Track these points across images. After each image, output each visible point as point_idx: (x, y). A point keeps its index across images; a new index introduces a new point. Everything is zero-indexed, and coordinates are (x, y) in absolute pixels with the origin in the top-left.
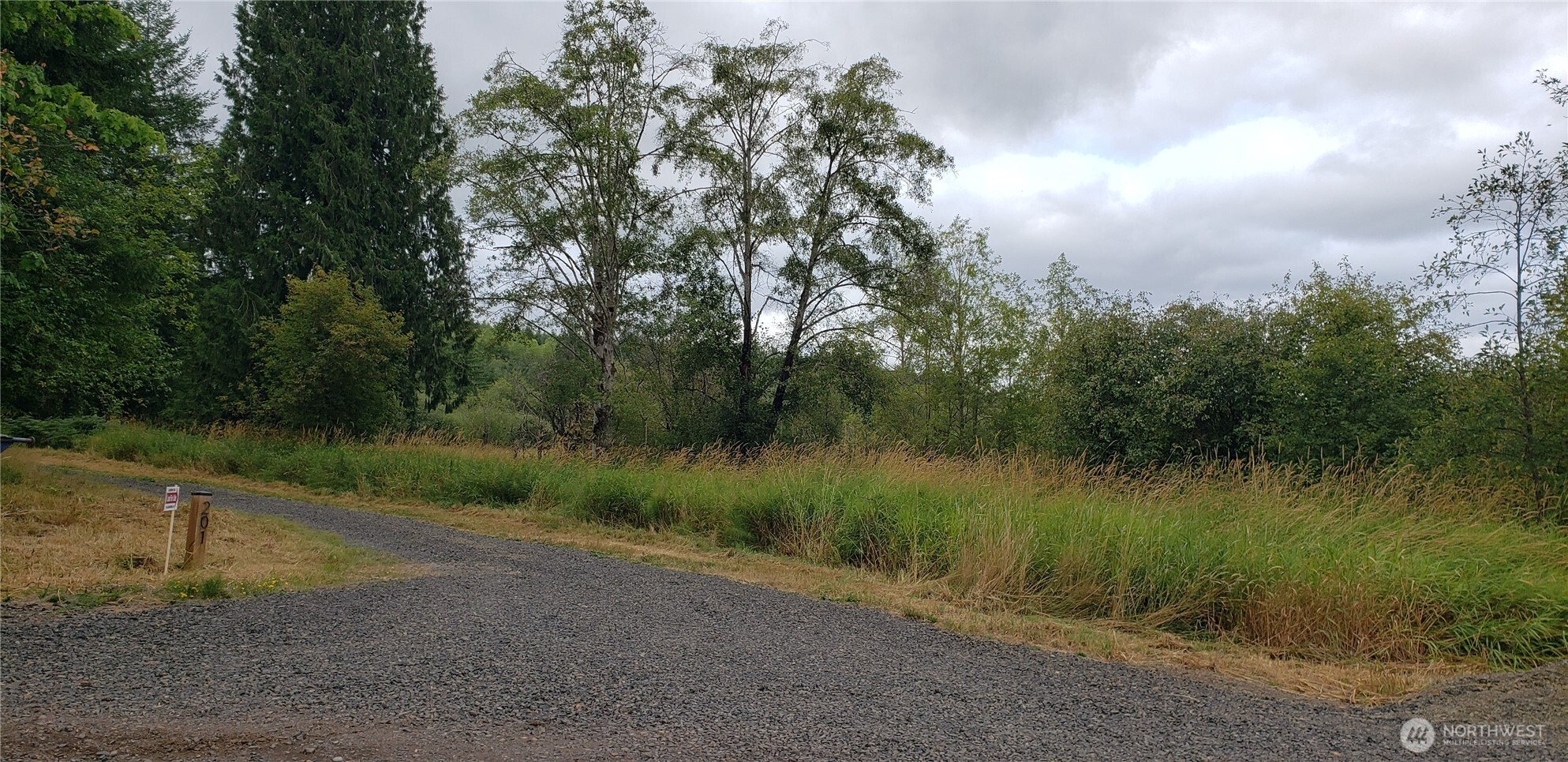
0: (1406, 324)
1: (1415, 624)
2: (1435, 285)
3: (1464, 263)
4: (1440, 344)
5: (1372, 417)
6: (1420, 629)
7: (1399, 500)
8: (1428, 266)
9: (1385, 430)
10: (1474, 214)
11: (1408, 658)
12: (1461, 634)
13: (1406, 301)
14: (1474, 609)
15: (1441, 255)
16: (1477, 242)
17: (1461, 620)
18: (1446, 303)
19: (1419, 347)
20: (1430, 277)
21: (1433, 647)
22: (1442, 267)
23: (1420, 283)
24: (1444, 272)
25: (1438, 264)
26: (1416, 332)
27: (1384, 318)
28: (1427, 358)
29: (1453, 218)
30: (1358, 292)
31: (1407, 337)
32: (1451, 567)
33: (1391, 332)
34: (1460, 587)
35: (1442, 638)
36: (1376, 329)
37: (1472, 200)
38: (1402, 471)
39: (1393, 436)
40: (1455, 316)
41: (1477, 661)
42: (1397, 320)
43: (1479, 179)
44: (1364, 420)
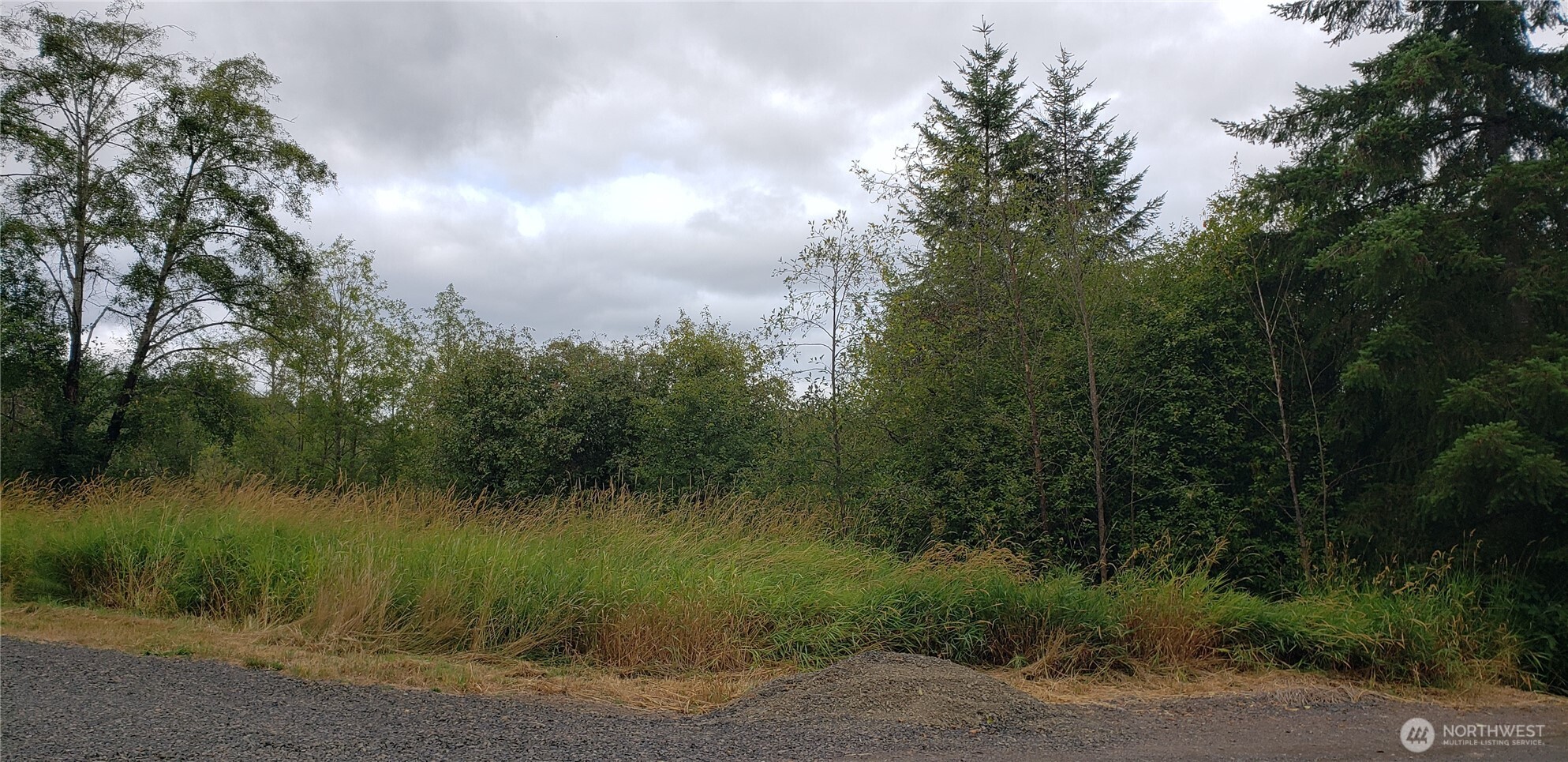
0: (753, 369)
1: (743, 636)
2: (773, 336)
3: (795, 318)
4: (779, 387)
5: (722, 450)
6: (747, 639)
7: (738, 523)
8: (768, 319)
9: (732, 461)
10: (803, 276)
11: (737, 666)
12: (778, 642)
13: (753, 348)
14: (790, 618)
15: (778, 311)
16: (805, 300)
17: (779, 629)
18: (781, 352)
19: (762, 390)
20: (769, 329)
21: (757, 655)
22: (778, 320)
23: (761, 334)
24: (779, 325)
25: (776, 317)
26: (761, 376)
27: (736, 362)
28: (769, 399)
29: (789, 278)
30: (717, 339)
31: (754, 380)
32: (774, 581)
33: (741, 375)
34: (780, 599)
35: (764, 646)
36: (730, 372)
37: (802, 264)
38: (742, 496)
39: (738, 466)
40: (788, 364)
41: (788, 664)
42: (747, 365)
43: (810, 246)
44: (715, 453)
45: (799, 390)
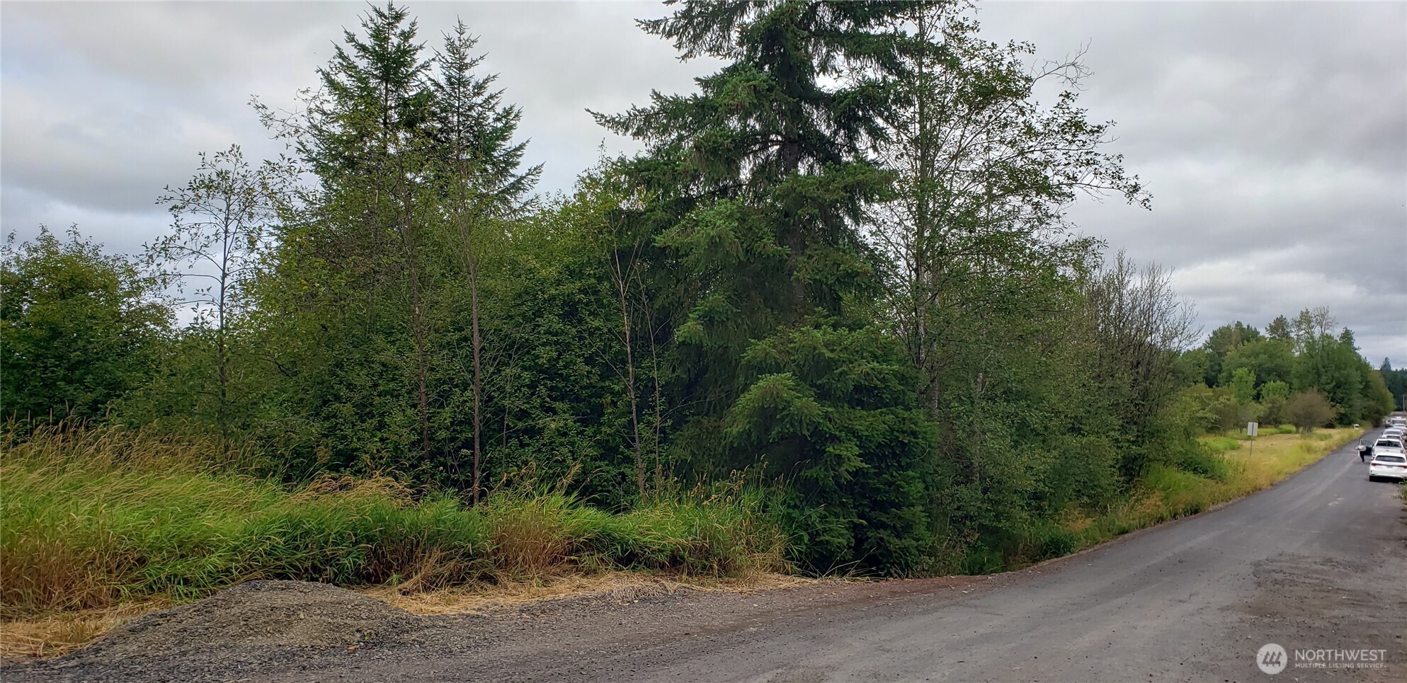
0: (129, 295)
1: (110, 572)
2: (155, 264)
3: (182, 248)
4: (160, 314)
5: (89, 378)
6: (114, 575)
7: (107, 456)
8: (150, 246)
9: (101, 390)
10: (192, 206)
11: (101, 603)
12: (151, 575)
13: (131, 272)
14: (164, 552)
15: (162, 239)
16: (193, 231)
17: (153, 563)
18: (164, 281)
19: (139, 316)
20: (151, 257)
21: (125, 591)
22: (163, 249)
23: (142, 261)
24: (163, 254)
25: (159, 246)
26: (138, 302)
27: (108, 284)
28: (146, 326)
29: (175, 207)
30: (87, 259)
31: (130, 305)
32: (148, 516)
33: (115, 300)
34: (155, 533)
35: (134, 581)
36: (101, 296)
37: (191, 194)
38: (113, 429)
39: (108, 396)
40: (172, 290)
41: (162, 598)
42: (121, 289)
43: (198, 176)
44: (81, 381)
45: (183, 319)
